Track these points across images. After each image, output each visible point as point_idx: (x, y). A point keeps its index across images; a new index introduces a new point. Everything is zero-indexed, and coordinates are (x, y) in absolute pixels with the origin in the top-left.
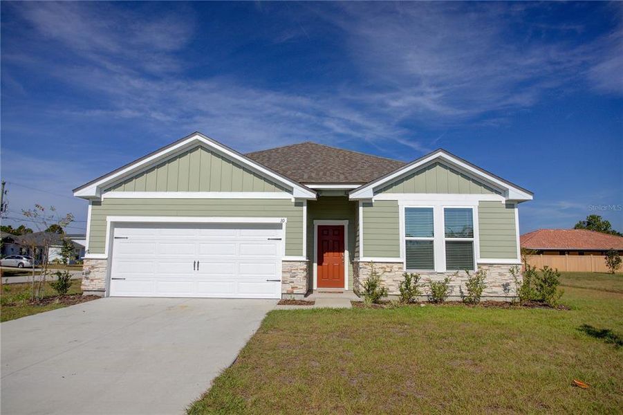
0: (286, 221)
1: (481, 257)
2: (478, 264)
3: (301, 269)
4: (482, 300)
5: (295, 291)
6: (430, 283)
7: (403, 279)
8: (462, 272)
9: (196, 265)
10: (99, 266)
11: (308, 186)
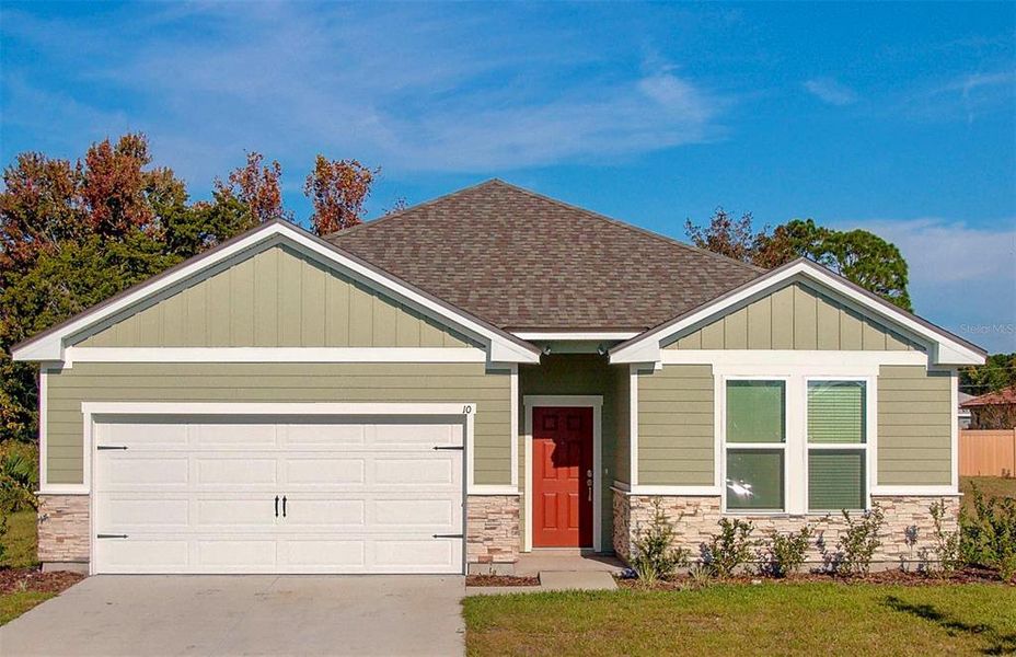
0: (474, 411)
1: (879, 484)
2: (871, 496)
3: (507, 513)
4: (873, 568)
5: (496, 558)
6: (773, 536)
7: (719, 531)
8: (836, 514)
9: (280, 505)
10: (75, 510)
11: (517, 335)
